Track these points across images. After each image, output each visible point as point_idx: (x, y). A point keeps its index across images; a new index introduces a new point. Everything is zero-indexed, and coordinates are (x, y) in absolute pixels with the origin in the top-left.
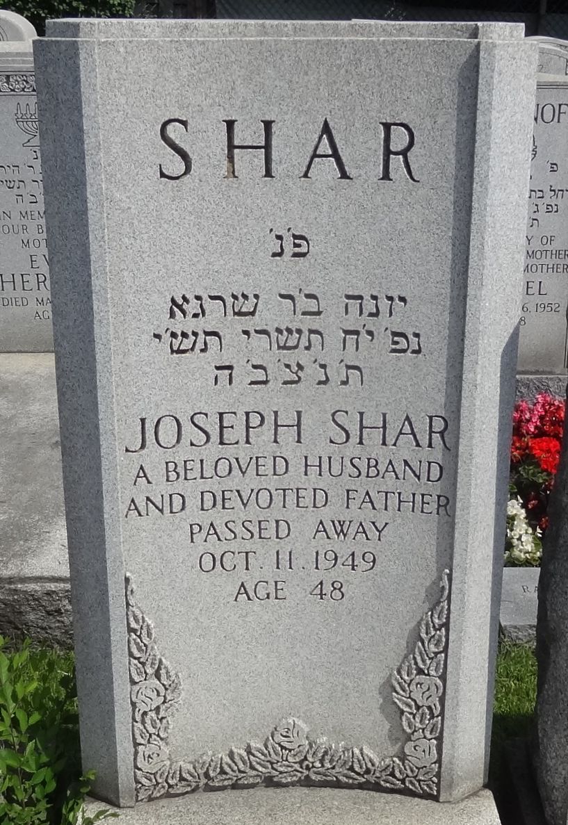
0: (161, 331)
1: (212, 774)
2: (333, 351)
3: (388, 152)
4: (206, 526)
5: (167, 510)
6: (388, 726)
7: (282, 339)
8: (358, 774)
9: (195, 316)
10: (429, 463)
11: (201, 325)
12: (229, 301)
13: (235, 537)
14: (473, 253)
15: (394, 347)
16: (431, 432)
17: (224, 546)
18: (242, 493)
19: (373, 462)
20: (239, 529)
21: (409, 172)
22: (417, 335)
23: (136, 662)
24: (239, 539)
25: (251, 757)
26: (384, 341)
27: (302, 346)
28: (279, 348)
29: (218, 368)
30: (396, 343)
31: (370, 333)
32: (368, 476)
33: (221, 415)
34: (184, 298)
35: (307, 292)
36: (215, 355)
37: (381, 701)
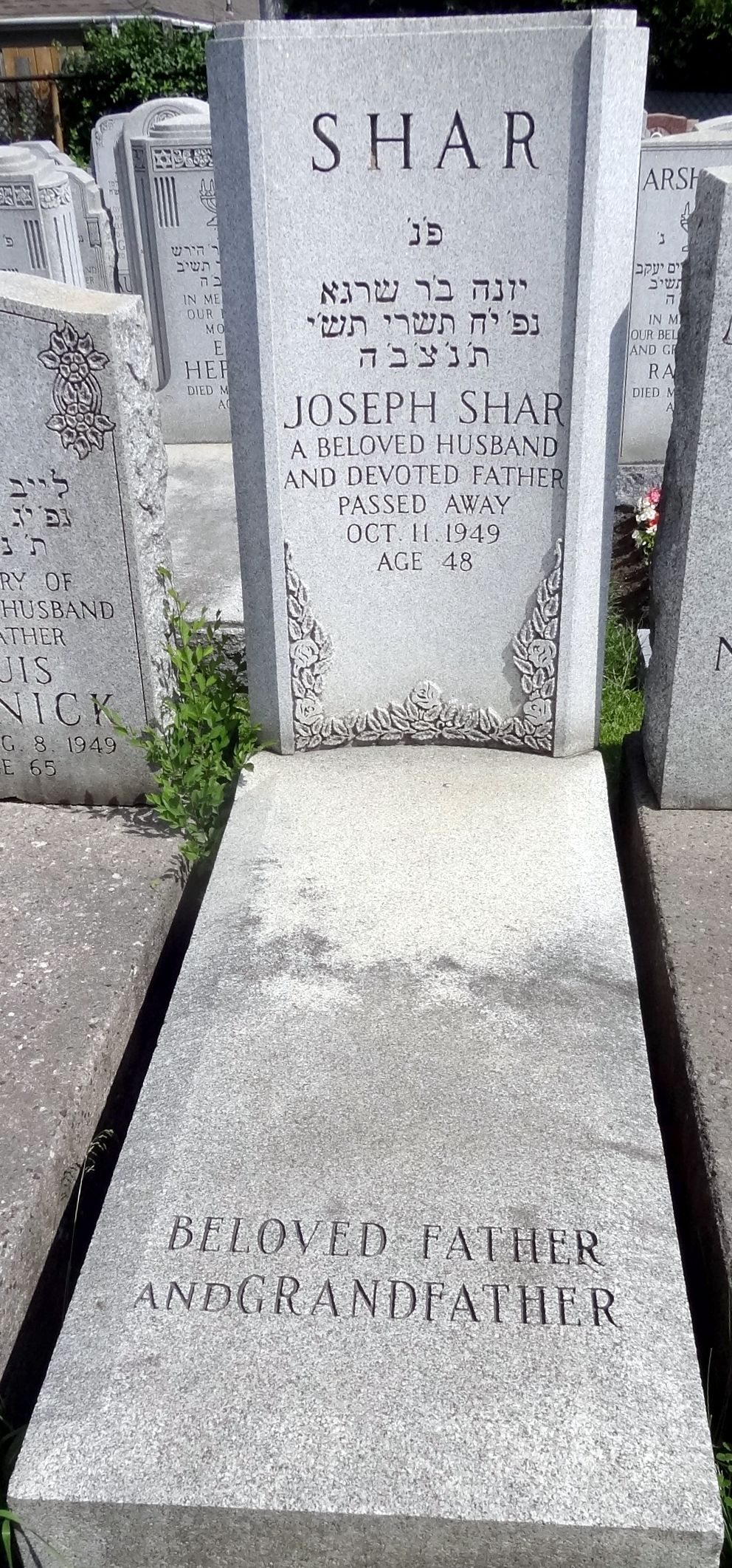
0: (314, 316)
1: (359, 729)
2: (462, 334)
3: (511, 141)
4: (353, 499)
5: (319, 483)
6: (509, 688)
7: (419, 323)
8: (484, 733)
9: (344, 301)
10: (546, 439)
11: (348, 310)
12: (373, 287)
13: (378, 511)
14: (584, 234)
15: (515, 328)
16: (547, 409)
17: (369, 519)
18: (384, 469)
19: (497, 440)
20: (381, 503)
21: (530, 160)
22: (535, 317)
23: (294, 621)
24: (381, 513)
25: (392, 715)
26: (507, 323)
27: (435, 330)
28: (416, 332)
29: (363, 351)
30: (517, 325)
31: (495, 316)
32: (492, 453)
33: (366, 395)
34: (334, 285)
35: (440, 279)
36: (359, 340)
37: (504, 665)
